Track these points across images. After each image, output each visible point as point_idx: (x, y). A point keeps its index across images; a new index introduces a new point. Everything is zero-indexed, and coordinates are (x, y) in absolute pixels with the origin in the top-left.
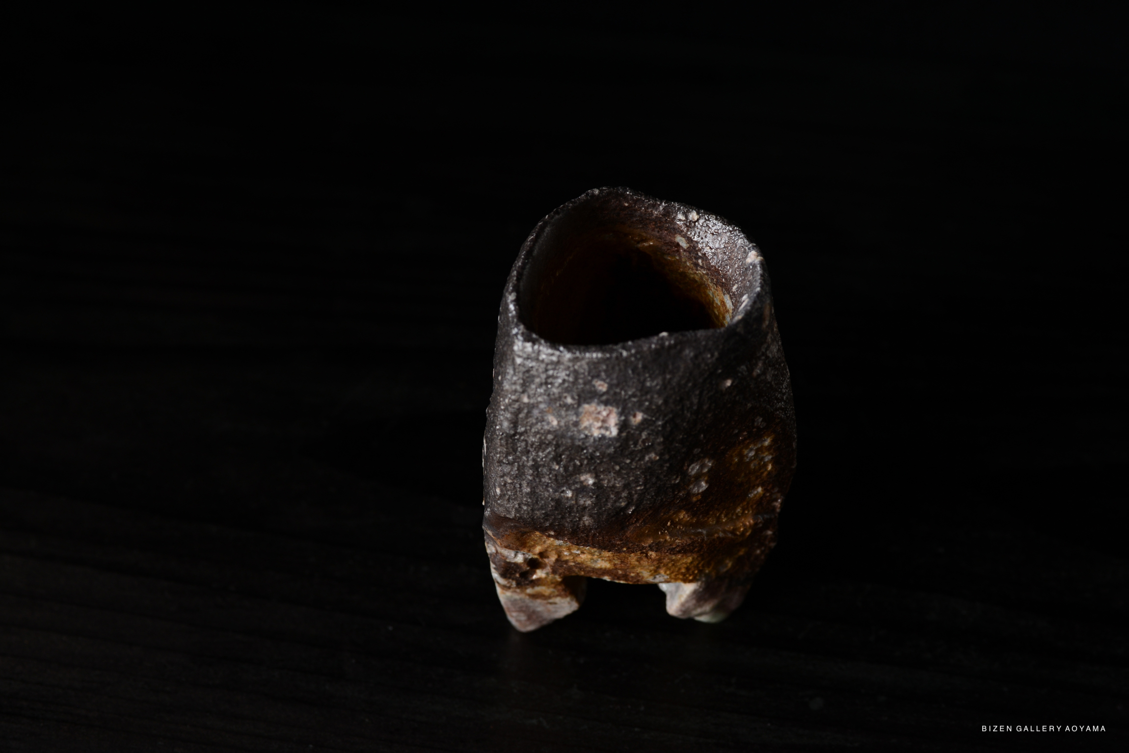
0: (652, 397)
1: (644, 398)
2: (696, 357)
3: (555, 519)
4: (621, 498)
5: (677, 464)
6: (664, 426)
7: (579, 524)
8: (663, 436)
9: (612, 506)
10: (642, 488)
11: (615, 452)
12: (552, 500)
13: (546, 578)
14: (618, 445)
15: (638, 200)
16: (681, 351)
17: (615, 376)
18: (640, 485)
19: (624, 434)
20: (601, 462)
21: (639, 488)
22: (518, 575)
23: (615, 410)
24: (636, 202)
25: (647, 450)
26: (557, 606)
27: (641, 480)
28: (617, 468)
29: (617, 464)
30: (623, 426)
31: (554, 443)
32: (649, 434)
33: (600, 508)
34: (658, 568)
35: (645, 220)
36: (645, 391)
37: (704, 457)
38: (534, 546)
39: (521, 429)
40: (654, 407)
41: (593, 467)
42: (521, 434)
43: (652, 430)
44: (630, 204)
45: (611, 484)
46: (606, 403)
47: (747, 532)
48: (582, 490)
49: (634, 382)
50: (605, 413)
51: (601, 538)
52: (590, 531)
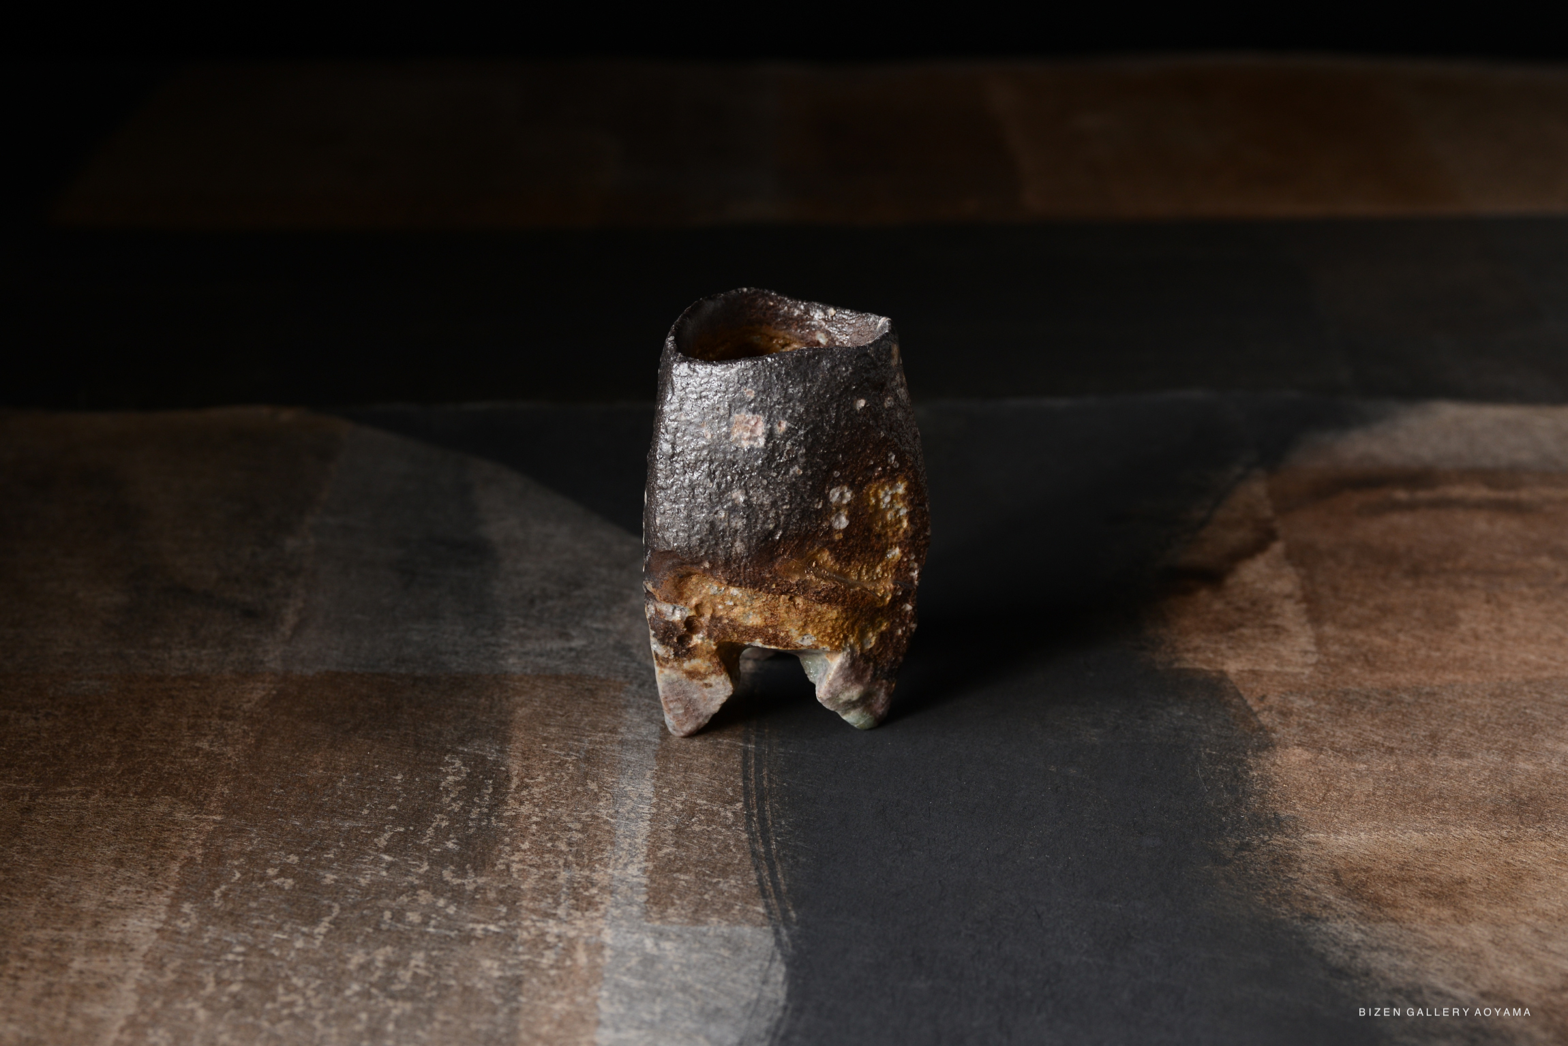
0: (794, 405)
1: (787, 405)
2: (833, 368)
3: (709, 547)
4: (768, 518)
5: (820, 483)
6: (806, 435)
7: (731, 551)
8: (805, 447)
9: (761, 528)
10: (788, 507)
11: (762, 464)
12: (707, 522)
13: (701, 644)
14: (765, 456)
15: (781, 300)
16: (819, 361)
17: (761, 383)
18: (786, 504)
19: (770, 445)
20: (751, 476)
21: (785, 507)
22: (675, 640)
23: (762, 418)
24: (780, 302)
25: (792, 462)
26: (713, 689)
27: (786, 497)
28: (765, 482)
29: (764, 478)
30: (770, 435)
31: (708, 459)
32: (793, 444)
33: (750, 531)
34: (805, 625)
35: (788, 321)
36: (788, 398)
37: (844, 484)
38: (690, 598)
39: (678, 450)
40: (796, 415)
41: (743, 483)
42: (679, 455)
43: (796, 440)
44: (775, 303)
45: (759, 502)
46: (754, 411)
47: (887, 596)
48: (733, 510)
49: (778, 389)
50: (753, 423)
51: (752, 569)
52: (741, 561)
